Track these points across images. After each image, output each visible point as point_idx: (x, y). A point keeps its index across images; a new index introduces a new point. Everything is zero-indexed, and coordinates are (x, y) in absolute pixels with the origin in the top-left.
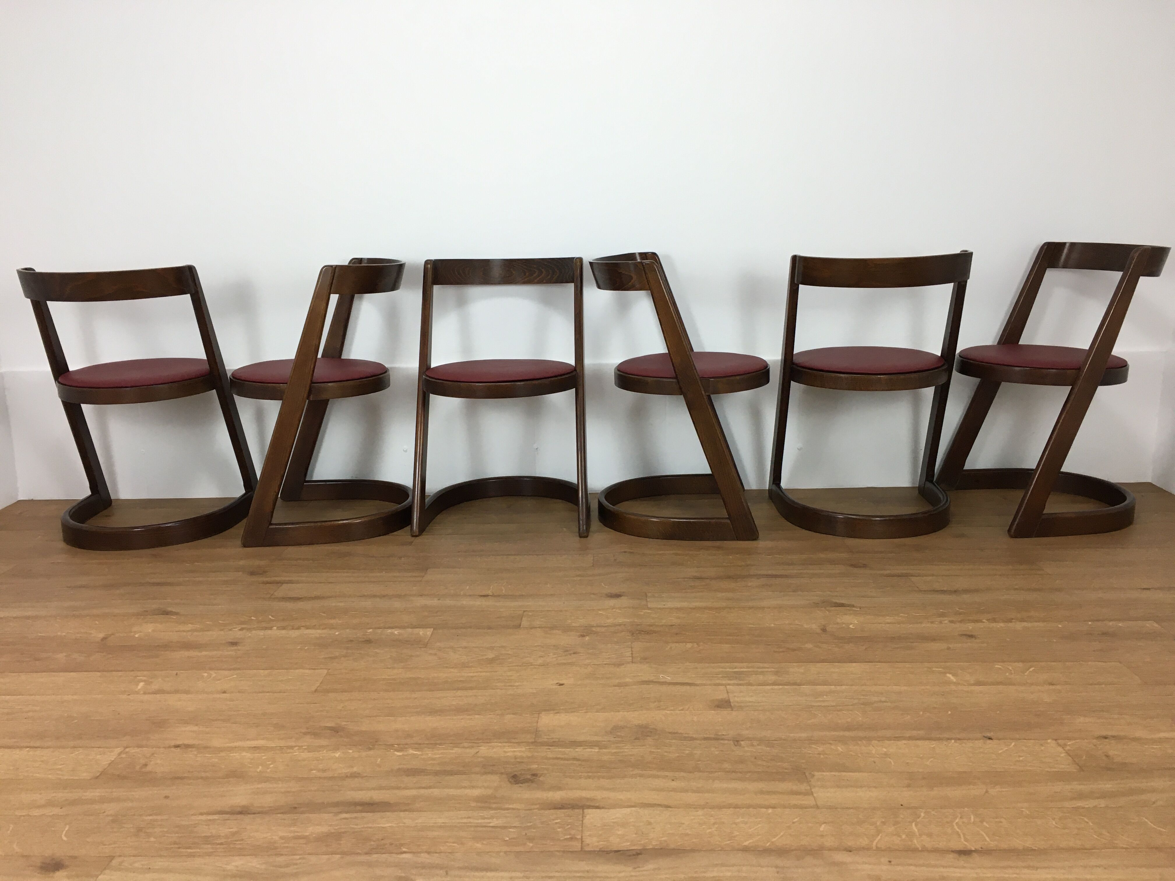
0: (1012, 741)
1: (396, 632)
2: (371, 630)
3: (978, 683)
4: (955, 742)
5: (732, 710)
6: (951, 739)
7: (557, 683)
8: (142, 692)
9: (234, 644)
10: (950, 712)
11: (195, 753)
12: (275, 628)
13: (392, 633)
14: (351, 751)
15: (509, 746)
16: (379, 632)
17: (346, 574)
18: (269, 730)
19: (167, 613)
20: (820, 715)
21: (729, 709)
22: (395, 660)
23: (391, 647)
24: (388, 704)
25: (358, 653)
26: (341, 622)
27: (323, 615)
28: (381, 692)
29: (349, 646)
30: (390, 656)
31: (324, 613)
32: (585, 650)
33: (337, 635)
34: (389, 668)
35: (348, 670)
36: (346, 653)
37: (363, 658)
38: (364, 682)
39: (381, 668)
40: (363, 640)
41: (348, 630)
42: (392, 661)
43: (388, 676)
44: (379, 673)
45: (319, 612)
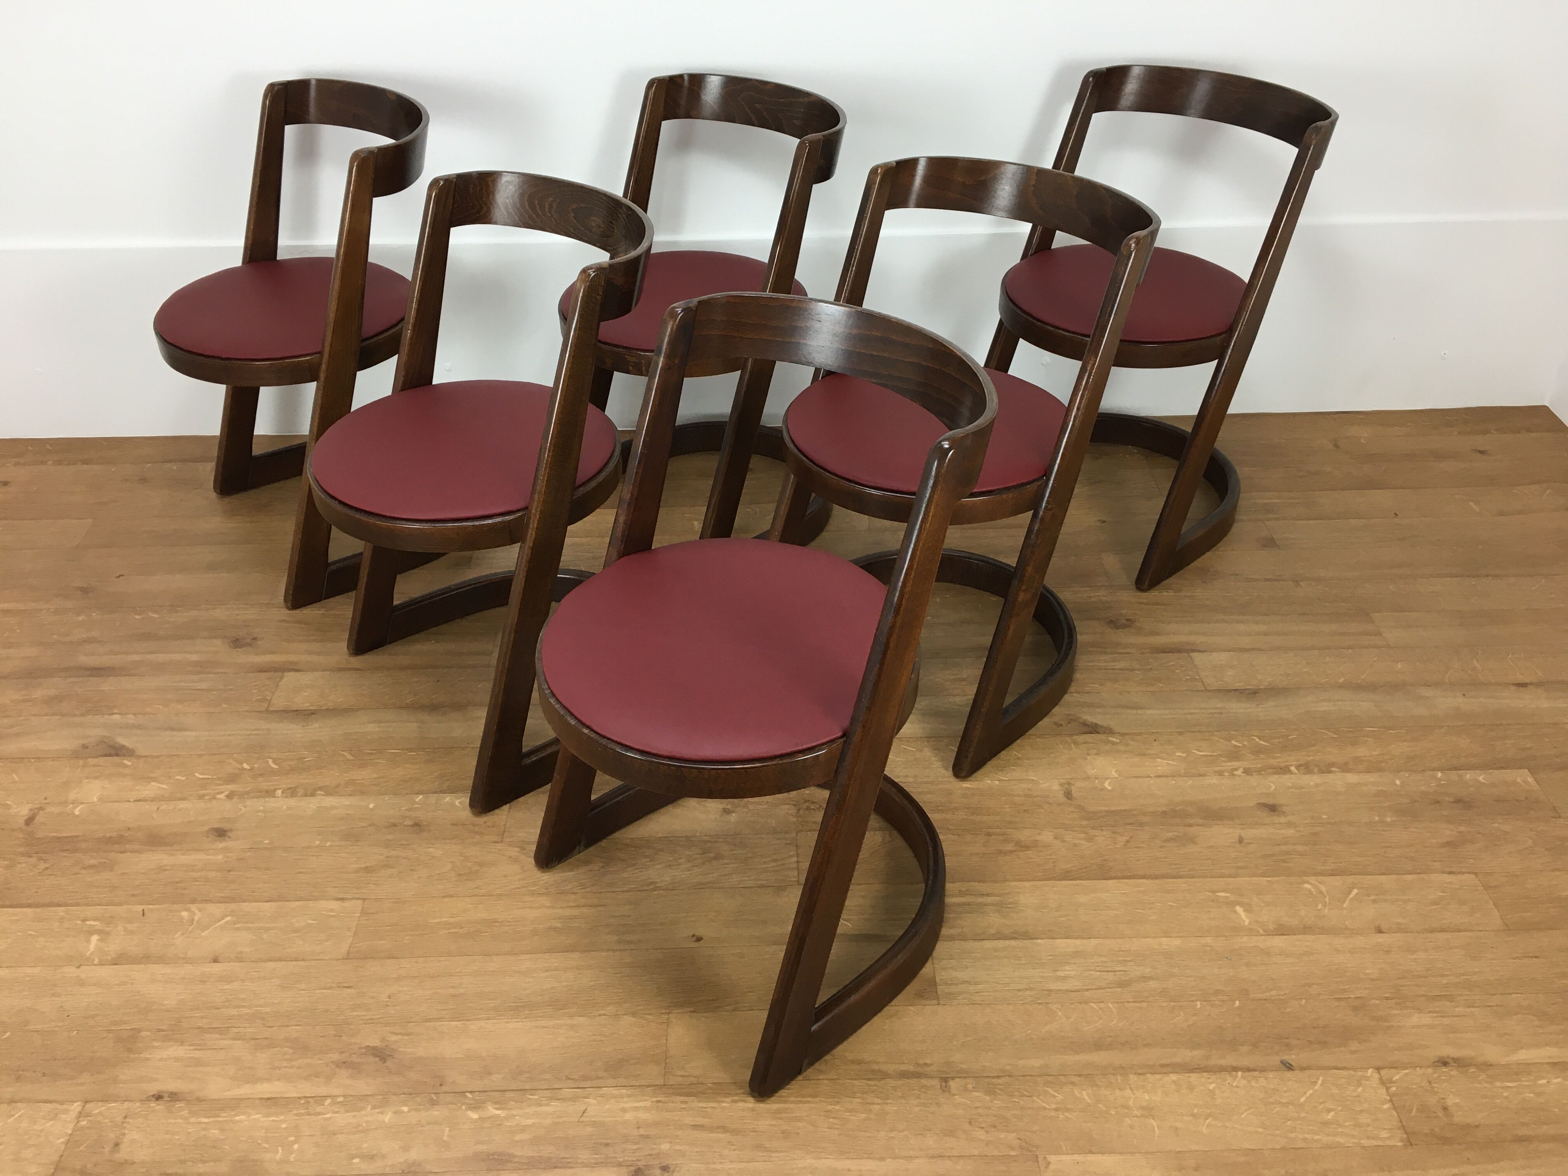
0: (1319, 1072)
1: (457, 803)
2: (421, 797)
3: (1281, 930)
4: (1243, 1077)
5: (939, 1004)
6: (1235, 1069)
7: (693, 936)
8: (96, 961)
9: (221, 833)
10: (1237, 1003)
11: (185, 1113)
12: (279, 792)
14: (405, 1109)
15: (629, 1096)
16: (433, 801)
18: (287, 1057)
19: (116, 751)
20: (1060, 1013)
21: (935, 1002)
22: (460, 875)
23: (453, 841)
24: (453, 987)
25: (405, 858)
26: (376, 776)
27: (349, 758)
28: (443, 959)
29: (390, 837)
30: (451, 866)
31: (350, 751)
32: (731, 850)
33: (372, 810)
34: (452, 896)
35: (391, 900)
36: (387, 857)
37: (412, 870)
38: (417, 933)
39: (440, 897)
40: (409, 823)
41: (387, 797)
42: (455, 877)
43: (451, 917)
44: (437, 909)
45: (341, 751)
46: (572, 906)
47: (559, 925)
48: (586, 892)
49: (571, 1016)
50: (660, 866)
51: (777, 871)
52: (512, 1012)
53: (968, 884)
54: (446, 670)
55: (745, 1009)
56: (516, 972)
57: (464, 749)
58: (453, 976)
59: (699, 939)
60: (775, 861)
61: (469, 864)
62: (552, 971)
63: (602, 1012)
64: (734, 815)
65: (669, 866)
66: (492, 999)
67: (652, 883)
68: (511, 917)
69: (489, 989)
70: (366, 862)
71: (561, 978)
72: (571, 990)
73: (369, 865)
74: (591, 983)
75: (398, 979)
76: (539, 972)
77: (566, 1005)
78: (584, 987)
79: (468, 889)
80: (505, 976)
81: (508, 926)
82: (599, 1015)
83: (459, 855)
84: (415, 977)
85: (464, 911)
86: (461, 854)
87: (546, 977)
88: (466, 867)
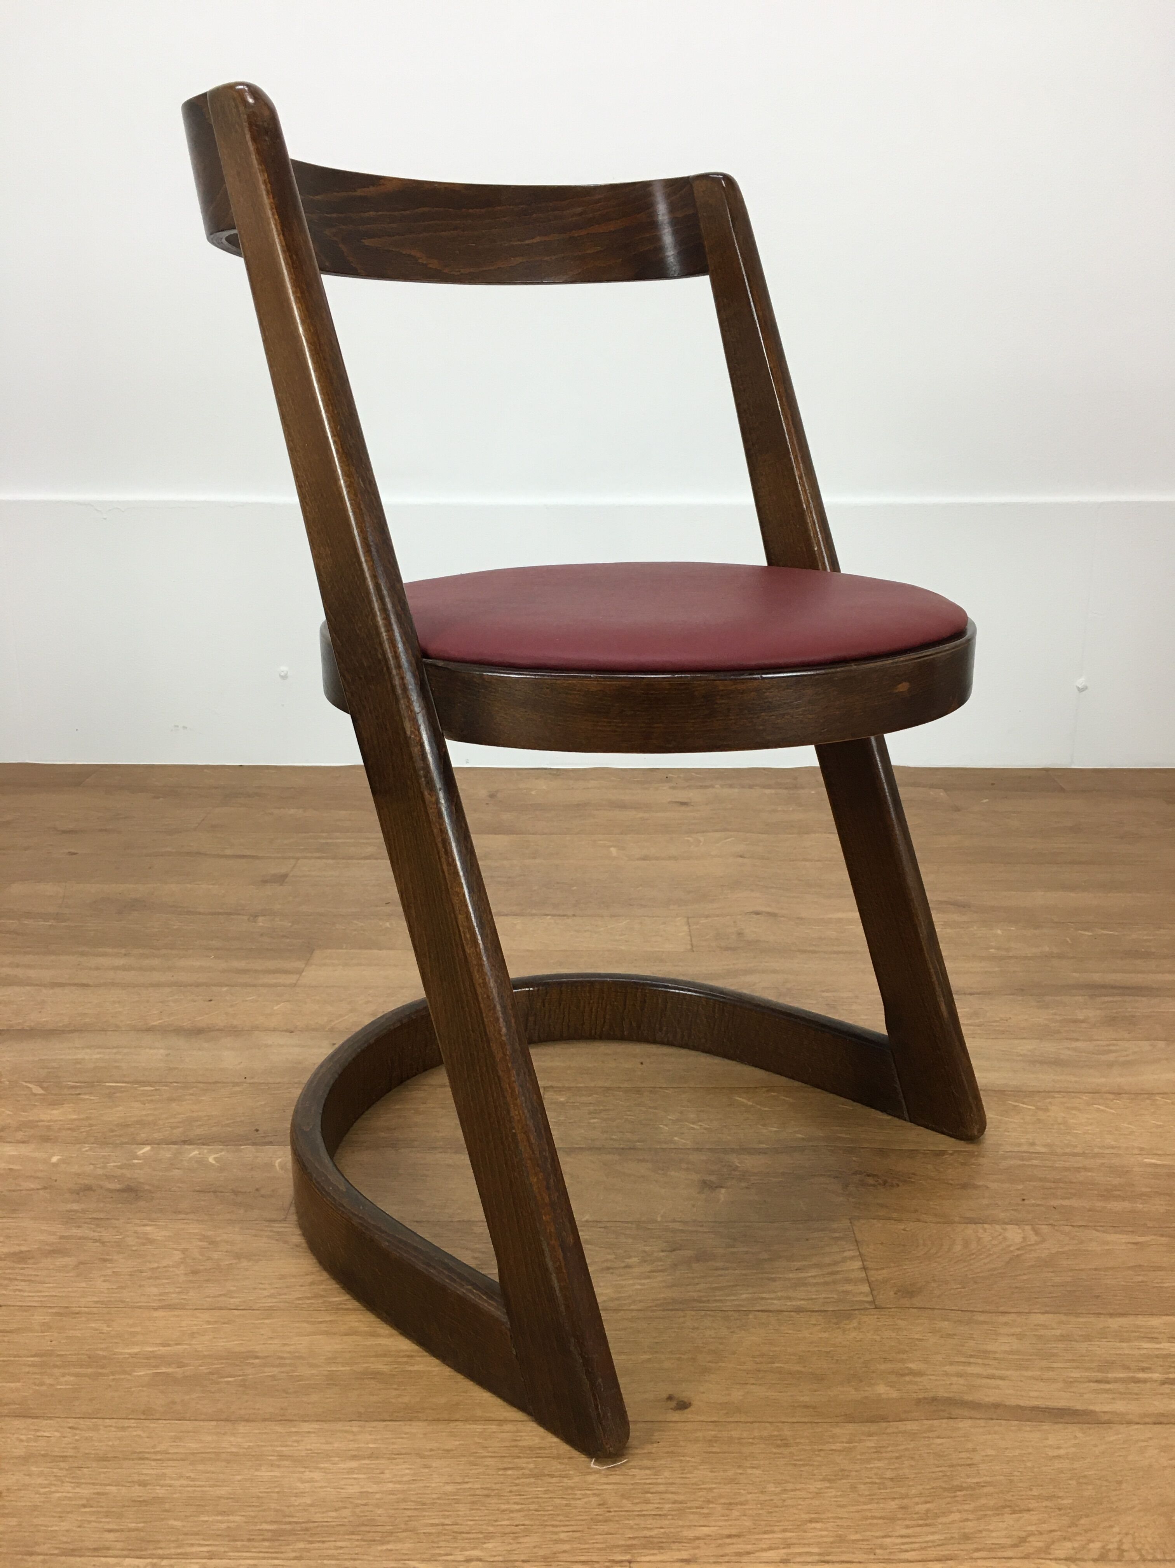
1: (211, 1160)
2: (147, 1148)
7: (670, 1398)
13: (201, 1163)
16: (168, 1155)
17: (121, 962)
22: (195, 1272)
23: (192, 1216)
24: (143, 1484)
25: (95, 1241)
26: (75, 1117)
27: (34, 1091)
28: (132, 1423)
29: (75, 1206)
30: (182, 1256)
31: (40, 1083)
32: (727, 1247)
33: (55, 1165)
34: (172, 1307)
35: (50, 1311)
36: (62, 1237)
37: (105, 1260)
38: (90, 1370)
39: (147, 1308)
40: (118, 1186)
41: (86, 1147)
42: (186, 1274)
43: (164, 1345)
44: (138, 1329)
45: (26, 1082)
47: (385, 1368)
51: (826, 1283)
52: (267, 1544)
54: (225, 989)
55: (809, 1559)
56: (282, 1457)
57: (236, 1084)
58: (147, 1459)
59: (684, 1406)
60: (816, 1266)
62: (364, 1458)
63: (476, 1553)
64: (723, 1191)
65: (608, 1268)
66: (223, 1513)
68: (287, 1349)
69: (222, 1491)
70: (19, 1245)
71: (383, 1473)
72: (404, 1500)
73: (24, 1248)
74: (449, 1488)
75: (26, 1459)
76: (337, 1459)
77: (391, 1533)
78: (435, 1496)
79: (209, 1297)
80: (260, 1465)
81: (277, 1366)
82: (468, 1560)
83: (200, 1240)
84: (64, 1458)
85: (192, 1335)
86: (204, 1238)
87: (351, 1471)
88: (209, 1259)
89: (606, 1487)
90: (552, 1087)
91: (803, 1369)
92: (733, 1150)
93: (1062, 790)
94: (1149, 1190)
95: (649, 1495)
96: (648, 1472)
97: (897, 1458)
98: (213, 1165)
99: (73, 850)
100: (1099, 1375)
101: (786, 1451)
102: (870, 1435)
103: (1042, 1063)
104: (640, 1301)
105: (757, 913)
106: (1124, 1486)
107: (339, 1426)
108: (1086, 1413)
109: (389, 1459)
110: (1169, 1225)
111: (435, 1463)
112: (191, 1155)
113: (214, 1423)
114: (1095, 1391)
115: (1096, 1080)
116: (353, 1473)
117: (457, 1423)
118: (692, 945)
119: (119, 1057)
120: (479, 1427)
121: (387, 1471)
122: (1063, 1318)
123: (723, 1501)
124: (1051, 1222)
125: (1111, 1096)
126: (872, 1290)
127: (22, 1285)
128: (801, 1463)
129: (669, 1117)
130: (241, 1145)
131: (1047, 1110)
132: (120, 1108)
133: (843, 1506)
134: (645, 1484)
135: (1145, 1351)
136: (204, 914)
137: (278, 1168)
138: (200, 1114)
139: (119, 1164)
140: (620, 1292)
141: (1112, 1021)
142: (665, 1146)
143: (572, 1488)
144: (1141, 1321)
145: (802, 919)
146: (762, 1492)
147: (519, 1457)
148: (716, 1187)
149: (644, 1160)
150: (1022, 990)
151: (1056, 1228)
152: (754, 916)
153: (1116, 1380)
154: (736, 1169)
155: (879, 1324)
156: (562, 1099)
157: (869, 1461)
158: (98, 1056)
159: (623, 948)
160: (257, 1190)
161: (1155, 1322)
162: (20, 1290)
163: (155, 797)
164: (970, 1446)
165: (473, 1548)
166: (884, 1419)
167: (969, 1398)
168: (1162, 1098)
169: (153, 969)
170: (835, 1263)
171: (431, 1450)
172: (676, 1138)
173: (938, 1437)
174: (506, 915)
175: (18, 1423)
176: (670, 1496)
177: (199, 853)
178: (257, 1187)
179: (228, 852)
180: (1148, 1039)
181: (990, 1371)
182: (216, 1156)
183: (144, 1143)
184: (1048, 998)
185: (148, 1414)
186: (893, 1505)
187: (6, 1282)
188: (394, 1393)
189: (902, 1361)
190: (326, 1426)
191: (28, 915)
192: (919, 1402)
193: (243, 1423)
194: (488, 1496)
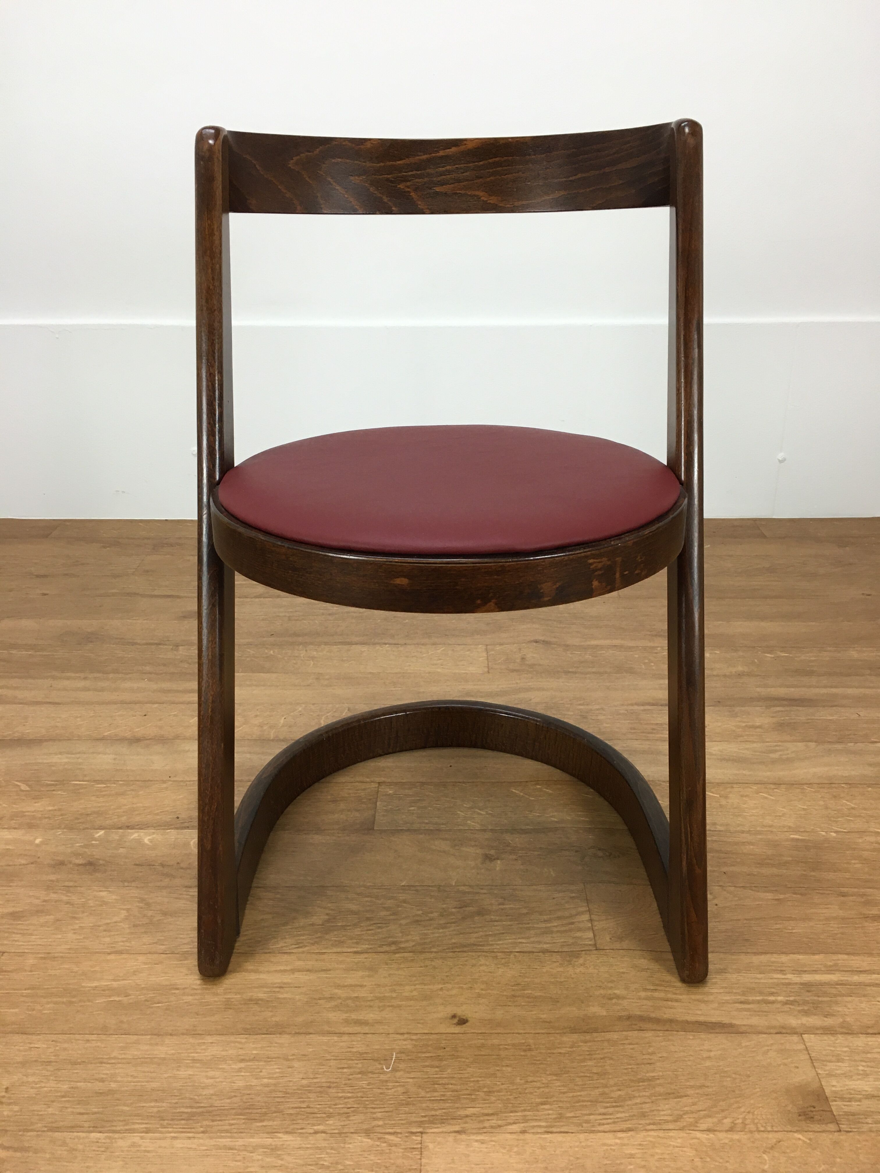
1: (146, 840)
2: (102, 832)
5: (840, 1131)
7: (454, 1016)
13: (139, 842)
16: (117, 837)
17: (81, 684)
21: (832, 1127)
22: (135, 926)
23: (133, 884)
24: (102, 1080)
25: (67, 903)
26: (51, 808)
27: (22, 788)
28: (94, 1037)
29: (53, 877)
30: (127, 914)
31: (25, 781)
32: (499, 904)
33: (38, 846)
34: (120, 952)
35: (37, 956)
36: (45, 901)
37: (75, 918)
38: (65, 1000)
39: (104, 953)
40: (81, 861)
41: (59, 832)
42: (129, 928)
43: (114, 980)
44: (97, 968)
45: (17, 781)
46: (285, 971)
48: (303, 952)
49: (272, 1132)
50: (403, 922)
51: (564, 931)
52: (183, 1122)
53: (835, 957)
54: (156, 706)
55: (539, 1130)
56: (194, 1060)
57: (164, 782)
58: (104, 1063)
59: (463, 1022)
60: (559, 918)
61: (150, 913)
62: (250, 1060)
63: (321, 1128)
64: (499, 862)
65: (417, 921)
66: (155, 1101)
67: (394, 943)
69: (154, 1085)
70: (14, 907)
71: (261, 1072)
72: (275, 1091)
73: (18, 909)
74: (305, 1082)
75: (24, 1064)
76: (231, 1062)
77: (266, 1114)
78: (295, 1088)
79: (144, 944)
80: (180, 1066)
81: (191, 995)
82: (316, 1133)
83: (139, 902)
84: (50, 1062)
85: (135, 973)
86: (142, 900)
87: (240, 1070)
88: (144, 916)
89: (408, 1080)
90: (384, 782)
91: (544, 995)
92: (507, 831)
93: (764, 536)
94: (791, 859)
95: (436, 1086)
96: (437, 1069)
97: (601, 1059)
98: (147, 845)
99: (46, 592)
100: (743, 998)
101: (529, 1053)
102: (586, 1042)
103: (728, 760)
104: (438, 946)
105: (536, 642)
106: (751, 1079)
107: (232, 1038)
108: (731, 1025)
109: (265, 1061)
110: (802, 885)
111: (296, 1064)
112: (132, 837)
113: (149, 1037)
114: (738, 1010)
115: (764, 773)
116: (241, 1072)
117: (311, 1036)
118: (488, 667)
119: (80, 760)
120: (325, 1039)
121: (264, 1071)
122: (722, 956)
123: (485, 1090)
124: (721, 884)
125: (772, 786)
126: (595, 936)
127: (17, 937)
128: (539, 1062)
129: (465, 805)
130: (167, 829)
131: (726, 797)
132: (83, 801)
133: (564, 1093)
134: (434, 1078)
135: (776, 981)
136: (139, 644)
137: (192, 847)
138: (138, 805)
139: (82, 844)
140: (424, 939)
141: (780, 727)
142: (462, 828)
143: (387, 1081)
144: (774, 958)
145: (568, 646)
146: (511, 1083)
147: (352, 1060)
148: (494, 859)
149: (446, 839)
150: (719, 702)
151: (724, 888)
152: (534, 644)
153: (753, 1002)
154: (508, 845)
155: (598, 961)
156: (391, 792)
157: (584, 1060)
158: (66, 760)
159: (439, 670)
160: (178, 863)
161: (784, 958)
162: (16, 941)
163: (105, 547)
164: (651, 1050)
165: (319, 1125)
166: (596, 1031)
167: (653, 1015)
168: (808, 787)
169: (102, 690)
170: (571, 916)
171: (293, 1055)
172: (469, 822)
173: (630, 1044)
174: (356, 644)
175: (17, 1038)
176: (450, 1086)
177: (135, 594)
178: (178, 861)
179: (156, 593)
180: (802, 741)
181: (670, 996)
182: (150, 837)
183: (101, 828)
184: (737, 709)
185: (104, 1030)
186: (597, 1092)
187: (6, 935)
188: (271, 1014)
189: (611, 988)
190: (223, 1038)
191: (14, 646)
192: (620, 1018)
193: (169, 1037)
194: (329, 1087)
